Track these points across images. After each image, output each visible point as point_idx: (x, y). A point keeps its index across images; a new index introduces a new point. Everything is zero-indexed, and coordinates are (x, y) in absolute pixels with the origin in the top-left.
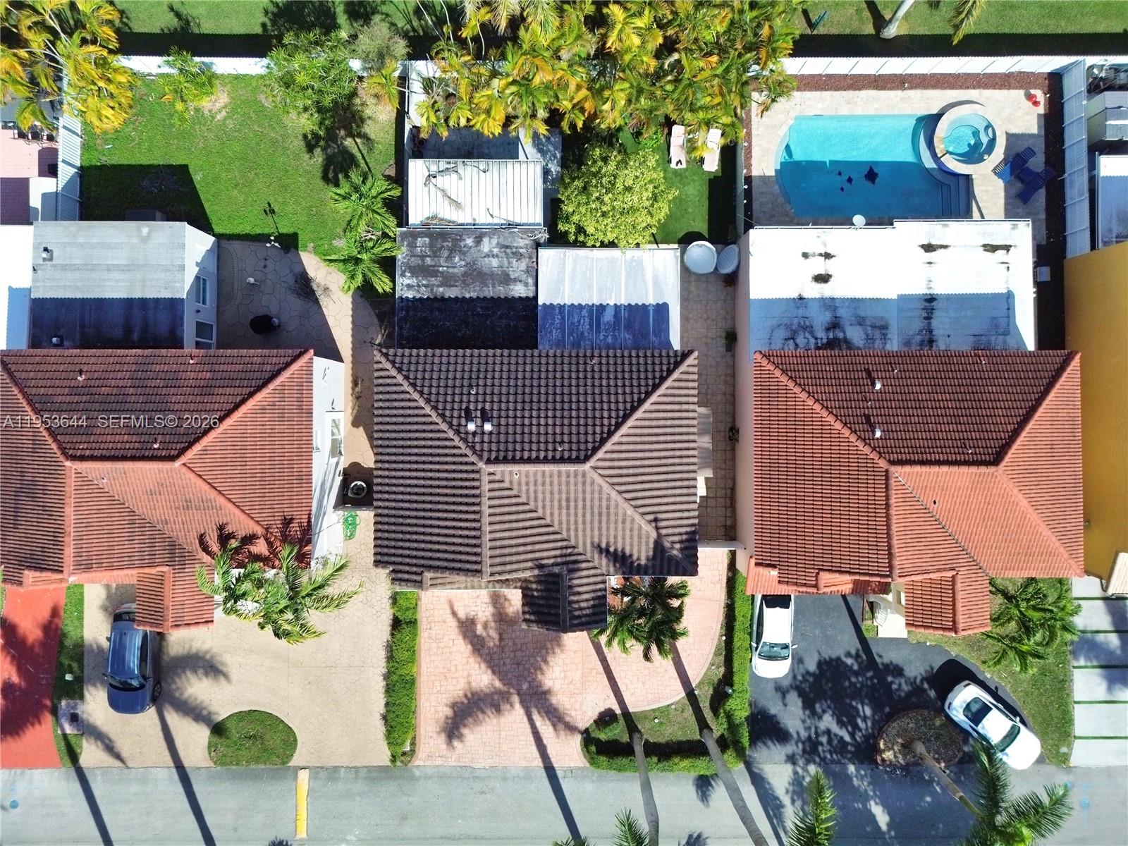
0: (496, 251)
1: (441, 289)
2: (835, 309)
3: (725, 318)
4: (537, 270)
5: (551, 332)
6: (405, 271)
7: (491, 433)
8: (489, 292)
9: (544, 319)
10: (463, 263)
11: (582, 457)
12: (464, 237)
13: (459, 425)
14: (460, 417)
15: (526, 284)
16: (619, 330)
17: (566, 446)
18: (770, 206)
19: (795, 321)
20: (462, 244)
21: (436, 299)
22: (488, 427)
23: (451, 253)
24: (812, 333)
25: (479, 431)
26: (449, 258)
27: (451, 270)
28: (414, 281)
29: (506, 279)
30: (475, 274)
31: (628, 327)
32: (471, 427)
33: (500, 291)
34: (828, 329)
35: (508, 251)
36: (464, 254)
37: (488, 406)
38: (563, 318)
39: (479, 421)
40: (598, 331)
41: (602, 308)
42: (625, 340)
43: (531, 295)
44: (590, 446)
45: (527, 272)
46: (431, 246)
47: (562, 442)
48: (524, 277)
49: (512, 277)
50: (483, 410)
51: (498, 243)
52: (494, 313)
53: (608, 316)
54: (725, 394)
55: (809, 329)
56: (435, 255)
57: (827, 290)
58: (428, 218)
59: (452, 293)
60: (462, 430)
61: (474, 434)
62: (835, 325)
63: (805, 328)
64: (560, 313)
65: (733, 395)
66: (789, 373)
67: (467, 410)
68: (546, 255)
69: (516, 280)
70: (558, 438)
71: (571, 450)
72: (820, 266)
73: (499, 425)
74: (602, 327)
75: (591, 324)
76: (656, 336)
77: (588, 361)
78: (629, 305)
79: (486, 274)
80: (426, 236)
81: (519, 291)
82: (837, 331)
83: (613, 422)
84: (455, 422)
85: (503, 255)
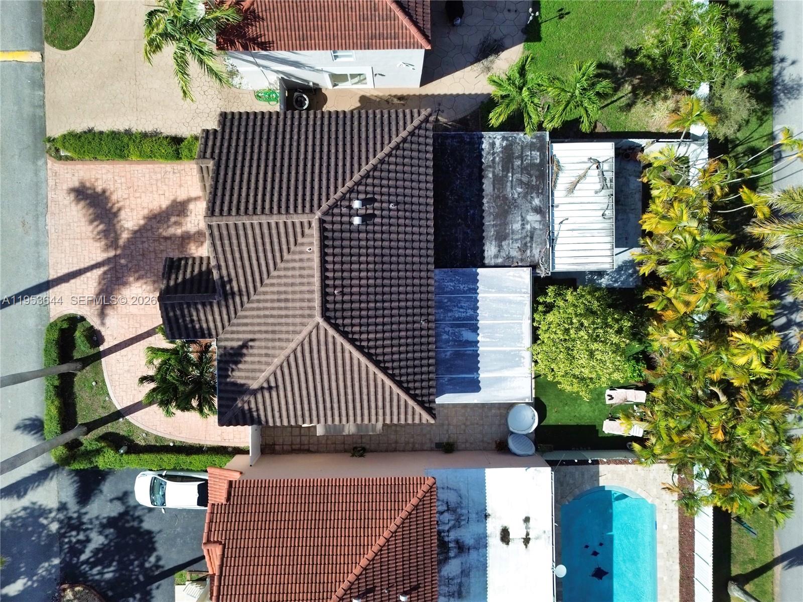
0: (528, 227)
1: (490, 175)
2: (476, 548)
3: (466, 442)
4: (510, 267)
5: (451, 281)
6: (507, 140)
7: (351, 223)
8: (489, 221)
9: (464, 274)
10: (516, 196)
11: (328, 314)
12: (541, 197)
13: (358, 192)
14: (366, 193)
15: (496, 257)
16: (453, 346)
17: (339, 298)
18: (571, 482)
19: (464, 511)
20: (534, 195)
21: (481, 170)
22: (357, 221)
23: (525, 184)
24: (454, 527)
25: (352, 212)
26: (521, 183)
27: (509, 184)
28: (498, 148)
29: (501, 237)
30: (506, 208)
31: (457, 355)
32: (356, 204)
33: (490, 232)
34: (457, 542)
35: (528, 239)
36: (525, 197)
37: (378, 220)
38: (465, 292)
39: (363, 212)
40: (452, 326)
41: (475, 329)
42: (445, 352)
43: (487, 261)
44: (340, 321)
45: (509, 257)
46: (532, 165)
47: (343, 294)
48: (503, 254)
49: (503, 243)
50: (374, 216)
51: (535, 229)
52: (469, 227)
53: (467, 335)
54: (396, 442)
55: (458, 524)
56: (524, 169)
57: (494, 540)
58: (558, 162)
59: (488, 186)
60: (354, 195)
61: (350, 207)
62: (462, 548)
63: (458, 520)
64: (470, 289)
65: (395, 450)
66: (414, 512)
67: (373, 200)
68: (524, 276)
69: (500, 246)
70: (347, 290)
71: (335, 302)
72: (517, 533)
73: (359, 232)
74: (457, 330)
75: (458, 319)
76: (449, 380)
77: (423, 318)
78: (478, 355)
79: (506, 218)
80: (541, 160)
81: (490, 250)
82: (456, 550)
83: (364, 344)
84: (361, 188)
85: (524, 234)
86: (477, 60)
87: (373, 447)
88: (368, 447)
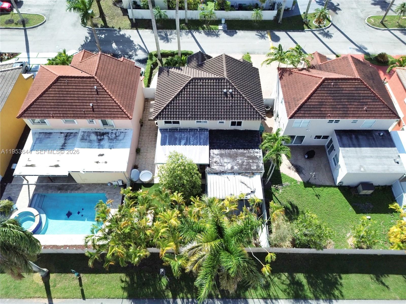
0: (225, 164)
1: (245, 152)
2: (99, 145)
4: (209, 157)
5: (204, 137)
6: (260, 158)
7: (224, 89)
8: (227, 151)
9: (207, 141)
10: (238, 160)
11: (194, 80)
12: (238, 169)
13: (235, 92)
14: (235, 95)
15: (213, 153)
16: (179, 137)
17: (199, 84)
19: (114, 141)
20: (238, 167)
21: (247, 149)
22: (225, 90)
23: (243, 164)
24: (109, 138)
25: (228, 89)
26: (243, 162)
27: (242, 158)
28: (256, 154)
29: (221, 155)
30: (233, 157)
31: (176, 139)
32: (231, 90)
33: (223, 151)
34: (103, 139)
35: (221, 164)
36: (237, 163)
37: (226, 99)
38: (200, 141)
39: (228, 93)
40: (187, 138)
41: (185, 144)
42: (177, 135)
43: (212, 150)
44: (191, 84)
45: (213, 158)
46: (250, 166)
47: (200, 86)
48: (214, 156)
49: (219, 156)
50: (227, 97)
51: (225, 167)
52: (225, 144)
53: (183, 142)
55: (109, 139)
56: (248, 163)
57: (101, 151)
58: (253, 177)
59: (241, 151)
60: (234, 90)
61: (229, 89)
62: (100, 140)
63: (112, 139)
64: (201, 143)
65: (140, 135)
66: (121, 110)
67: (232, 97)
68: (206, 162)
69: (218, 155)
70: (202, 87)
71: (198, 83)
72: (100, 159)
73: (221, 92)
74: (185, 139)
75: (190, 139)
76: (166, 136)
77: (191, 116)
78: (175, 145)
79: (229, 157)
80: (253, 169)
81: (216, 151)
82: (100, 138)
83: (183, 93)
84: (236, 93)
85: (222, 163)
86: (292, 165)
87: (142, 129)
88: (143, 127)
